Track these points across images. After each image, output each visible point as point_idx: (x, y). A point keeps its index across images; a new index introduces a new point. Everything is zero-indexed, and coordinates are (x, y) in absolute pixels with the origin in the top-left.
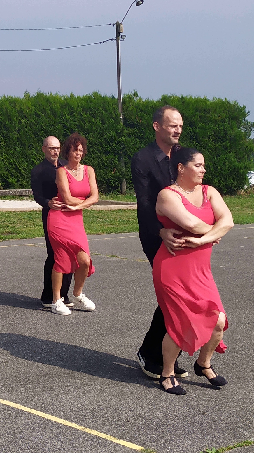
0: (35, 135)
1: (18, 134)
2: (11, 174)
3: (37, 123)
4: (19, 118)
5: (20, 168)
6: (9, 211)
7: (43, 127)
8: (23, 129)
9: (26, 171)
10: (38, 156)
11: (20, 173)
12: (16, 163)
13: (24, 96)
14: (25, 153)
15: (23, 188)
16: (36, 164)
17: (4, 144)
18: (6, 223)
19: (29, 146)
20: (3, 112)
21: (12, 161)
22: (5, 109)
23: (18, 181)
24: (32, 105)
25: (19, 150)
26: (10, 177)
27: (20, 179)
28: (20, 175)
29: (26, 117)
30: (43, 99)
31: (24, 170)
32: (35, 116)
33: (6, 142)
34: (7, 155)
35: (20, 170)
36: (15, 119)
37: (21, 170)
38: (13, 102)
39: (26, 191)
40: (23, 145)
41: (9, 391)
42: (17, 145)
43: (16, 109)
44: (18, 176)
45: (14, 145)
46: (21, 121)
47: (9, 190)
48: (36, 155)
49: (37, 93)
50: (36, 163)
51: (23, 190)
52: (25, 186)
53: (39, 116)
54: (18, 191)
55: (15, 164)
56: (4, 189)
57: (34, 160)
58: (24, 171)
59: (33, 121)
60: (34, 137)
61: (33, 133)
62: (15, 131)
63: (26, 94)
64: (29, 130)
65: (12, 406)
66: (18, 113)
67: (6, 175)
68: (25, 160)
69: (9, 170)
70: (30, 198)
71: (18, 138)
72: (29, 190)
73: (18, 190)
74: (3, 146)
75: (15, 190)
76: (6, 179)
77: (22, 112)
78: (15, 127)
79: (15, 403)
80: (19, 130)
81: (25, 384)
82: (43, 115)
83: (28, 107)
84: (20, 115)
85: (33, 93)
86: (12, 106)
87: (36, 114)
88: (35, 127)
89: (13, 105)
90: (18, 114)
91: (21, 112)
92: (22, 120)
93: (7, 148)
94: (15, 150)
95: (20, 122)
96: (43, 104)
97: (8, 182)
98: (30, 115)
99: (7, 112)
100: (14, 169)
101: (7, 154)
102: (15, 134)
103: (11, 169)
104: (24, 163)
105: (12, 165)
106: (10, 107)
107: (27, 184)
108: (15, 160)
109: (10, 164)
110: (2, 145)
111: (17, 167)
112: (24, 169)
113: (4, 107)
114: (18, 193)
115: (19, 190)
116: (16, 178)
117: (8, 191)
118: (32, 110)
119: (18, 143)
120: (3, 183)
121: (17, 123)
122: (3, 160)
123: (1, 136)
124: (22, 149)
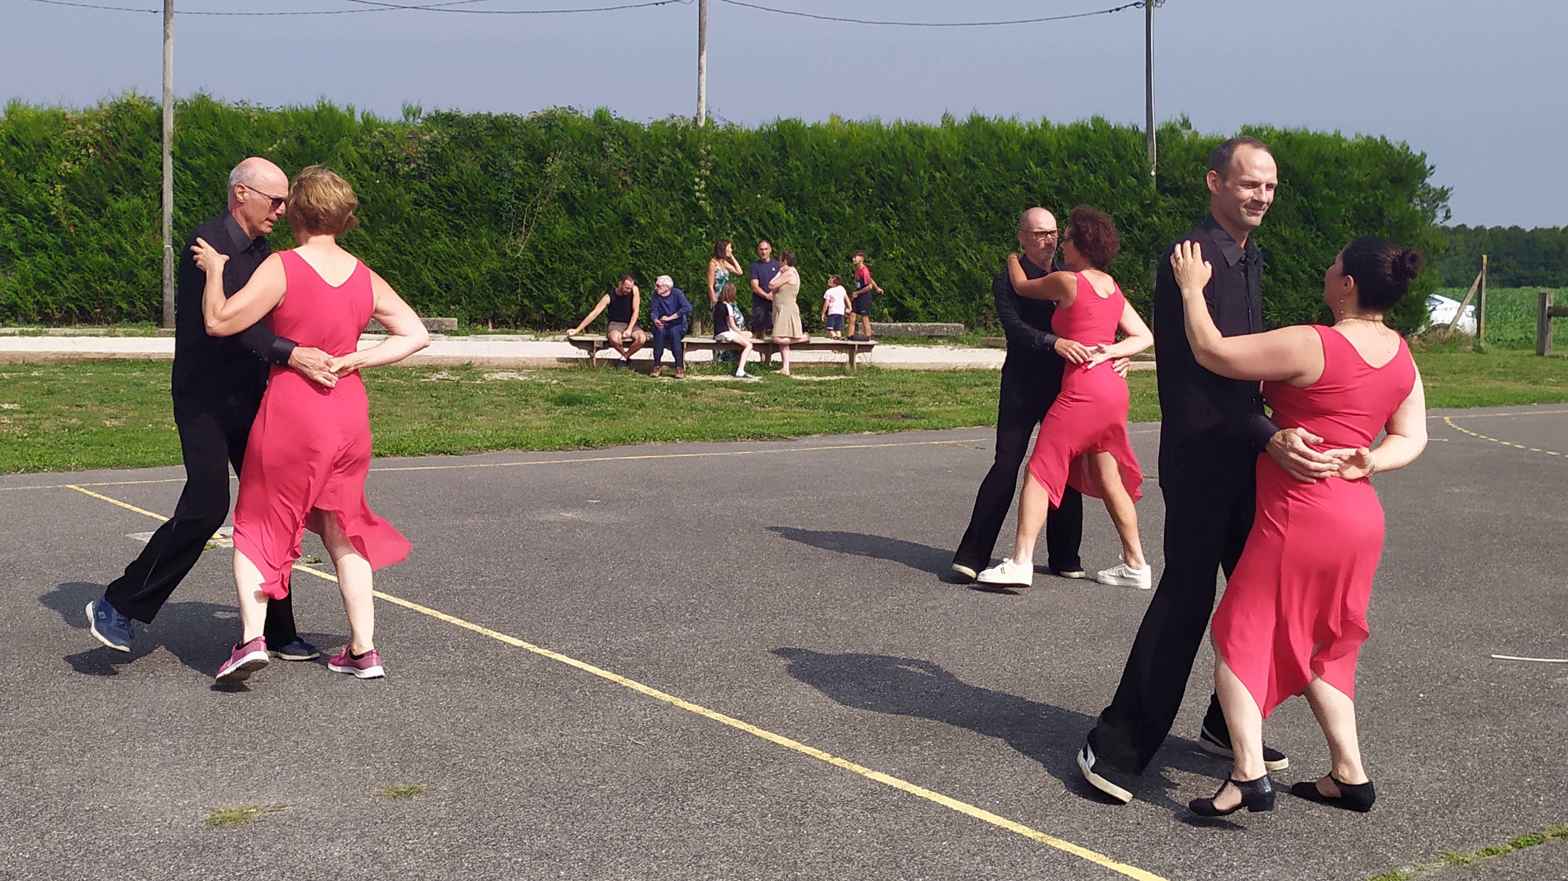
0: (963, 208)
1: (928, 205)
2: (911, 289)
3: (968, 182)
4: (932, 170)
5: (929, 278)
6: (904, 367)
7: (982, 190)
8: (938, 194)
9: (942, 284)
10: (970, 252)
11: (930, 287)
12: (923, 267)
13: (943, 122)
14: (943, 246)
15: (936, 320)
16: (964, 270)
17: (897, 224)
18: (895, 395)
19: (951, 231)
20: (896, 156)
21: (912, 262)
22: (900, 149)
23: (925, 305)
24: (959, 143)
25: (929, 239)
26: (907, 296)
27: (929, 300)
28: (930, 293)
29: (944, 168)
30: (984, 129)
31: (938, 282)
32: (964, 167)
33: (900, 220)
34: (902, 249)
35: (930, 281)
36: (922, 172)
37: (933, 281)
38: (917, 134)
39: (943, 327)
40: (937, 227)
41: (885, 752)
42: (924, 229)
43: (924, 149)
44: (925, 293)
45: (918, 229)
46: (934, 176)
47: (904, 324)
48: (965, 251)
49: (971, 116)
50: (965, 267)
51: (936, 324)
52: (938, 317)
53: (973, 166)
54: (925, 327)
55: (920, 269)
56: (894, 322)
57: (960, 261)
58: (939, 285)
59: (961, 176)
60: (962, 211)
61: (961, 204)
62: (921, 196)
63: (947, 119)
64: (953, 196)
65: (889, 784)
66: (929, 159)
67: (900, 293)
68: (941, 260)
69: (905, 282)
70: (949, 342)
71: (927, 212)
72: (949, 324)
73: (924, 324)
74: (895, 228)
75: (919, 324)
76: (899, 300)
77: (937, 157)
78: (922, 189)
79: (898, 778)
80: (930, 194)
81: (921, 738)
82: (983, 164)
83: (949, 147)
84: (932, 163)
85: (961, 117)
86: (915, 143)
87: (967, 161)
88: (965, 190)
89: (917, 141)
90: (927, 161)
91: (935, 158)
92: (938, 175)
93: (904, 234)
94: (921, 238)
95: (932, 178)
96: (982, 140)
97: (903, 306)
98: (955, 164)
99: (904, 155)
100: (918, 278)
101: (902, 246)
102: (921, 204)
103: (910, 280)
104: (939, 267)
105: (913, 271)
106: (911, 146)
107: (943, 312)
108: (920, 259)
109: (909, 267)
110: (892, 228)
111: (923, 274)
112: (939, 280)
113: (898, 145)
114: (923, 331)
115: (928, 324)
116: (921, 298)
117: (903, 327)
118: (958, 152)
119: (926, 223)
120: (893, 310)
121: (926, 180)
122: (892, 259)
123: (891, 206)
124: (934, 236)
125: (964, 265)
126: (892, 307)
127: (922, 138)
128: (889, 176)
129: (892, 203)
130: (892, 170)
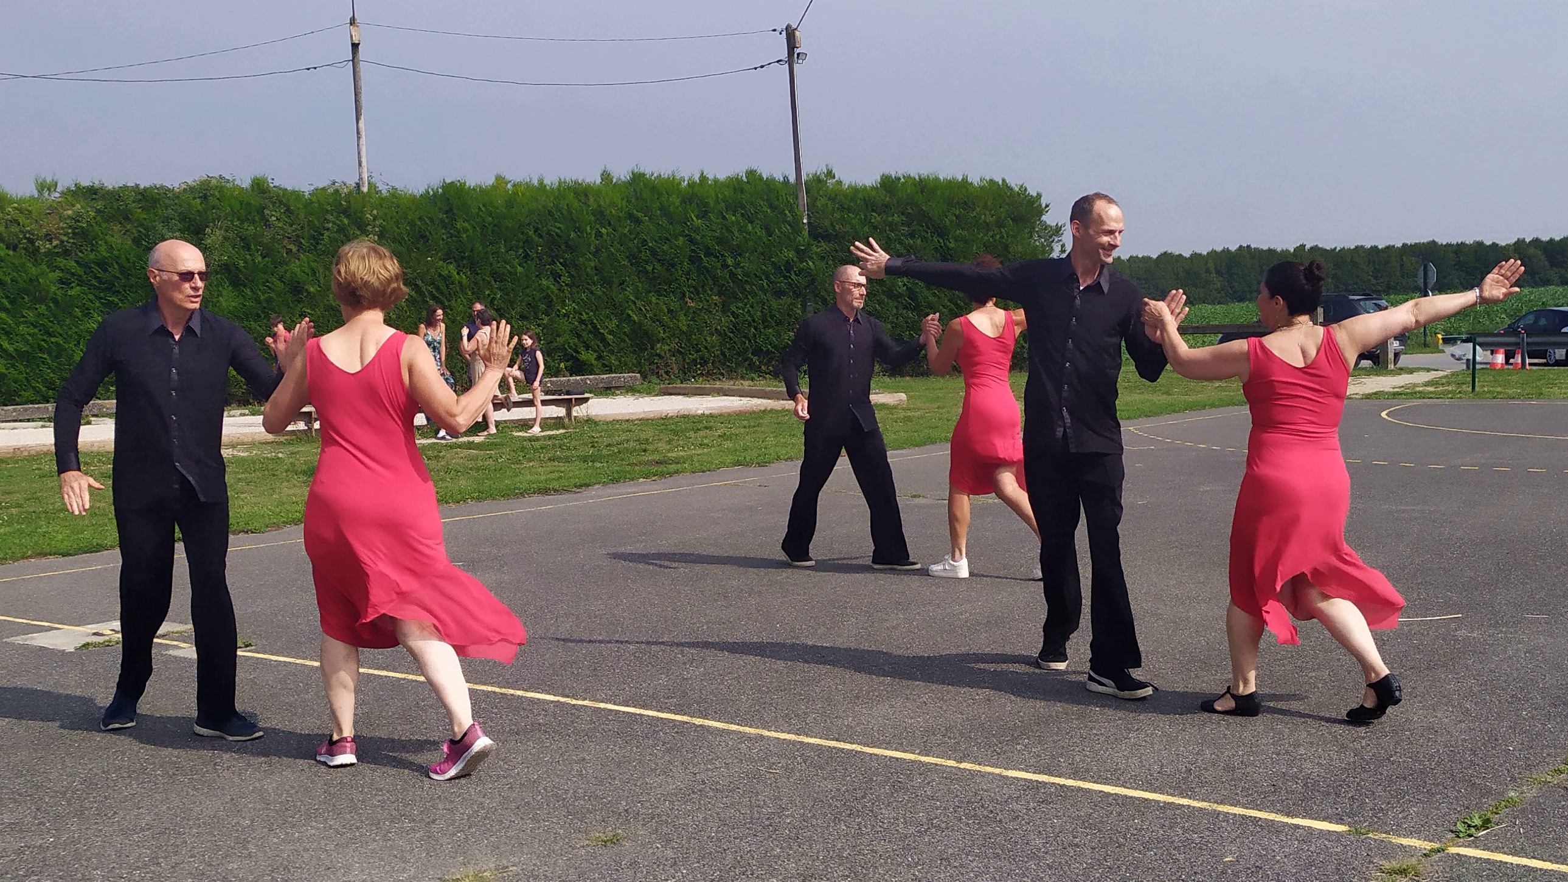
0: (630, 261)
1: (597, 261)
2: (585, 343)
3: (633, 236)
4: (598, 226)
5: (602, 331)
7: (647, 243)
8: (606, 249)
9: (615, 336)
10: (638, 303)
11: (603, 340)
12: (595, 321)
13: (602, 179)
14: (613, 299)
15: (611, 372)
16: (634, 321)
17: (568, 280)
19: (621, 284)
20: (562, 213)
21: (585, 317)
22: (566, 207)
23: (600, 358)
24: (622, 199)
25: (599, 293)
26: (582, 350)
27: (603, 352)
28: (604, 346)
29: (610, 224)
30: (645, 184)
31: (610, 334)
32: (629, 221)
33: (571, 276)
34: (573, 305)
35: (603, 334)
36: (588, 228)
37: (606, 334)
38: (581, 192)
39: (620, 378)
40: (607, 282)
42: (594, 283)
43: (589, 206)
44: (598, 346)
45: (588, 284)
46: (600, 232)
47: (583, 377)
48: (634, 303)
49: (633, 173)
50: (636, 318)
51: (613, 375)
52: (613, 368)
53: (638, 221)
54: (603, 379)
55: (593, 323)
56: (571, 376)
57: (630, 312)
58: (612, 337)
59: (626, 231)
60: (629, 264)
61: (627, 257)
62: (590, 253)
63: (606, 176)
64: (619, 250)
66: (595, 216)
67: (574, 347)
68: (612, 313)
69: (579, 336)
70: (627, 392)
71: (595, 267)
72: (626, 375)
73: (602, 376)
74: (566, 285)
75: (597, 376)
76: (574, 354)
77: (602, 213)
78: (590, 245)
80: (597, 250)
82: (647, 218)
83: (613, 204)
84: (597, 219)
86: (580, 201)
87: (631, 216)
88: (630, 244)
89: (583, 198)
90: (593, 218)
91: (600, 215)
92: (604, 230)
93: (574, 290)
94: (592, 293)
95: (599, 234)
96: (644, 195)
97: (578, 360)
98: (619, 219)
99: (570, 212)
100: (591, 332)
101: (574, 301)
102: (590, 260)
103: (584, 334)
104: (611, 320)
105: (586, 325)
107: (618, 363)
108: (592, 313)
109: (581, 322)
110: (564, 284)
111: (595, 327)
112: (611, 332)
113: (563, 203)
114: (602, 382)
115: (605, 376)
116: (596, 351)
117: (582, 380)
118: (622, 207)
119: (595, 278)
120: (569, 364)
121: (594, 235)
122: (565, 315)
123: (561, 263)
124: (605, 290)
125: (634, 316)
126: (568, 361)
127: (586, 196)
128: (557, 234)
129: (562, 261)
130: (559, 228)
